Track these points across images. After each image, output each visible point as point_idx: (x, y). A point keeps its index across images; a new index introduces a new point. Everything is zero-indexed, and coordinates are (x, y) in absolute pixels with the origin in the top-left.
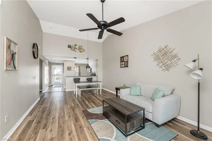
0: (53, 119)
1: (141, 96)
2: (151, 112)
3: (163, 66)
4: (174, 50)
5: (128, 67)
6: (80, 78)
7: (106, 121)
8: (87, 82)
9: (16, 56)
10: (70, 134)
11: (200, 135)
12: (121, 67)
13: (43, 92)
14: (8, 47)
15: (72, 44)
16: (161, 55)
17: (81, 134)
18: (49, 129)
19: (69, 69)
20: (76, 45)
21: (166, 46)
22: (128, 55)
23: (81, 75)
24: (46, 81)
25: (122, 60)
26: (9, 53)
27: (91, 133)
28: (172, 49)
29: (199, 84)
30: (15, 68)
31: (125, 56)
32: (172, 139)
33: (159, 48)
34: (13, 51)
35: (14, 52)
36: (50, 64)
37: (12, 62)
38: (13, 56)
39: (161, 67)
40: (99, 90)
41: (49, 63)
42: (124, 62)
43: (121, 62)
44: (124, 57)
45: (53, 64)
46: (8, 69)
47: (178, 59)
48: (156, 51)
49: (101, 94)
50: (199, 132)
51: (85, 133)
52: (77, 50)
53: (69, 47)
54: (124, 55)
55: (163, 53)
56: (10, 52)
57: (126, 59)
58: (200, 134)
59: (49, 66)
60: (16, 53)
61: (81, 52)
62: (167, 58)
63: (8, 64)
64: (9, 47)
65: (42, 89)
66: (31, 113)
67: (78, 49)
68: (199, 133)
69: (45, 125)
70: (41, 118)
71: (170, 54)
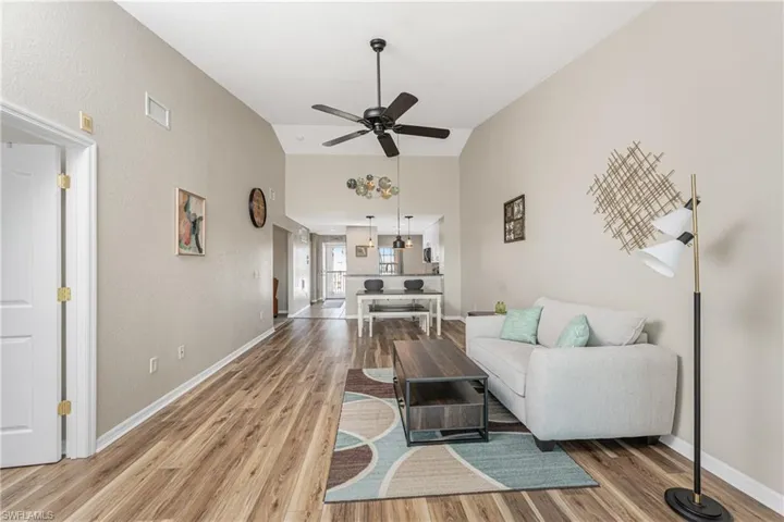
0: (274, 375)
1: (537, 343)
2: (522, 394)
3: (625, 230)
4: (657, 159)
5: (522, 238)
6: (382, 282)
7: (389, 404)
8: (406, 292)
9: (202, 225)
10: (285, 410)
11: (704, 511)
12: (506, 241)
13: (289, 316)
14: (183, 209)
15: (360, 176)
16: (619, 185)
17: (309, 414)
18: (254, 393)
19: (361, 251)
20: (370, 178)
21: (633, 146)
22: (523, 197)
23: (405, 272)
24: (300, 288)
25: (509, 215)
26: (186, 220)
27: (329, 419)
28: (652, 159)
29: (697, 297)
30: (200, 250)
31: (516, 199)
32: (556, 488)
33: (611, 157)
34: (195, 215)
35: (198, 216)
36: (315, 240)
37: (193, 237)
38: (195, 225)
39: (618, 234)
40: (435, 320)
41: (312, 236)
42: (514, 219)
43: (505, 222)
44: (512, 202)
45: (325, 238)
46: (183, 251)
47: (674, 198)
48: (602, 170)
49: (439, 334)
50: (697, 496)
51: (317, 417)
52: (374, 192)
53: (349, 186)
54: (514, 197)
55: (625, 178)
56: (189, 218)
57: (519, 212)
58: (701, 506)
59: (312, 245)
60: (201, 218)
61: (387, 197)
62: (638, 194)
63: (183, 242)
64: (186, 207)
65: (287, 309)
66: (240, 358)
67: (378, 190)
68: (697, 501)
69: (252, 385)
70: (254, 370)
71: (647, 181)
